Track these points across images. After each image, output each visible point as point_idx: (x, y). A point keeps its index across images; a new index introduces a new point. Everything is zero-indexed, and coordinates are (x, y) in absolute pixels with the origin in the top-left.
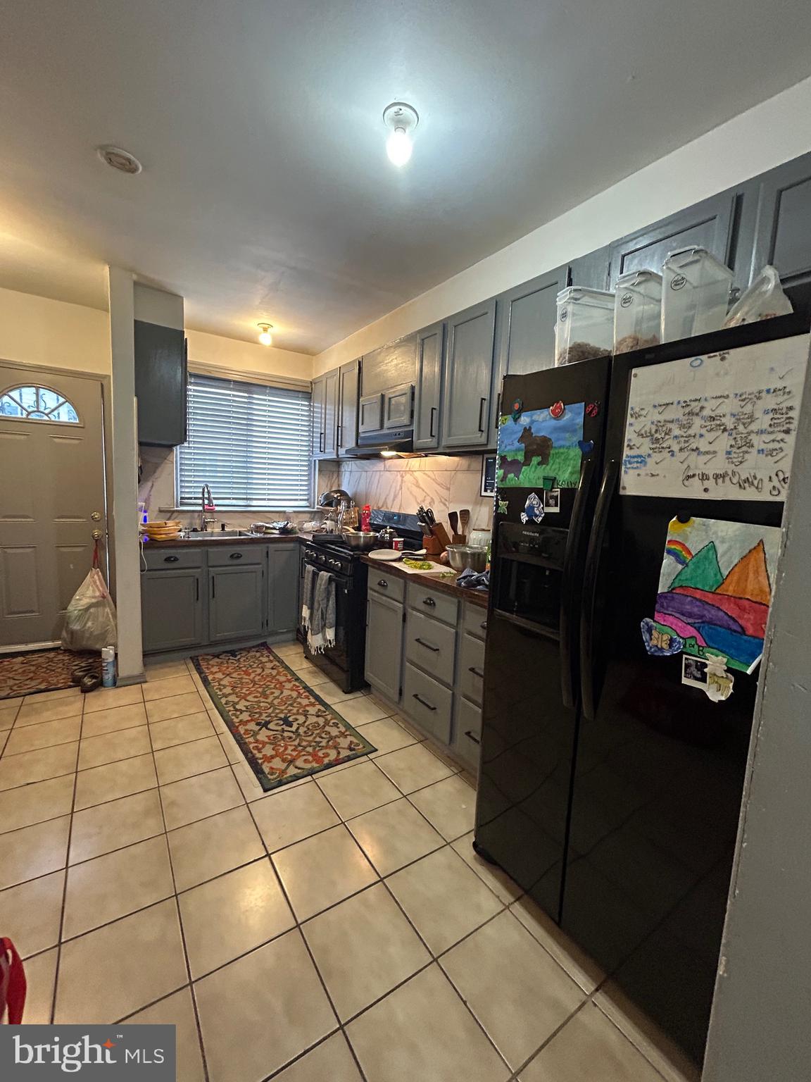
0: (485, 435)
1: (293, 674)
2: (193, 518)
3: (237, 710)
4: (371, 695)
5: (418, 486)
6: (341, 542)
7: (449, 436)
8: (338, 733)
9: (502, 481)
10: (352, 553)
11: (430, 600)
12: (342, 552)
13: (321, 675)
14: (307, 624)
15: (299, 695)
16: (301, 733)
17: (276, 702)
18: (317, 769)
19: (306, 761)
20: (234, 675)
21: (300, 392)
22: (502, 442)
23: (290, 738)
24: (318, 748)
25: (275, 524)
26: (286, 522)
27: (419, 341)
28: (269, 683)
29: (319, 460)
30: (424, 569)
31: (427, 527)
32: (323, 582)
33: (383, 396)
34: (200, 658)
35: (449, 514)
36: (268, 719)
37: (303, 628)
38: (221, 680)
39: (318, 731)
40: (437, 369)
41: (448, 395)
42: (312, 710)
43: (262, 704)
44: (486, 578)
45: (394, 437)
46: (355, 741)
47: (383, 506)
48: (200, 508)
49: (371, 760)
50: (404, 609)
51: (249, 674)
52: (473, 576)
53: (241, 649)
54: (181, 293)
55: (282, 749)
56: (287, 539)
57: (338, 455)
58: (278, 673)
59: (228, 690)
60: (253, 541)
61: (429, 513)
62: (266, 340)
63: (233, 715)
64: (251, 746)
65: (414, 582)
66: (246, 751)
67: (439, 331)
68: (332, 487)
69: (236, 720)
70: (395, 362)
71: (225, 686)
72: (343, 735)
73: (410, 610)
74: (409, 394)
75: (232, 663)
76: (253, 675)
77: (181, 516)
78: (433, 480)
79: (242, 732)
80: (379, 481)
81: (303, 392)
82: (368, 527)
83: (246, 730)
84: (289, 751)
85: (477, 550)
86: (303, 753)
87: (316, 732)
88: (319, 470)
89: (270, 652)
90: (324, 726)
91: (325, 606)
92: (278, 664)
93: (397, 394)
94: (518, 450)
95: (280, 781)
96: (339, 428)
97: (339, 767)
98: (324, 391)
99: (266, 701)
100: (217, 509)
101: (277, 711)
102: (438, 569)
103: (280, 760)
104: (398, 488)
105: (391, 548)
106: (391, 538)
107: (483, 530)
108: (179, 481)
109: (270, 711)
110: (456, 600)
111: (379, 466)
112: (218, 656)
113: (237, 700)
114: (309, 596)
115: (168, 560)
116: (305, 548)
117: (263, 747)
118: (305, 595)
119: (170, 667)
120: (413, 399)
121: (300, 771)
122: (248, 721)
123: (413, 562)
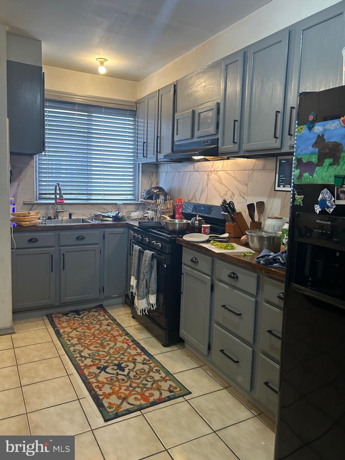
0: (279, 141)
1: (124, 330)
2: (48, 209)
3: (82, 357)
4: (185, 349)
5: (222, 183)
6: (161, 227)
7: (248, 142)
8: (160, 378)
9: (298, 179)
10: (170, 236)
11: (234, 274)
12: (161, 235)
13: (146, 332)
14: (134, 291)
15: (129, 346)
16: (132, 377)
17: (111, 351)
18: (144, 406)
19: (136, 399)
20: (78, 330)
21: (128, 110)
22: (299, 147)
23: (123, 380)
24: (144, 389)
25: (109, 214)
26: (118, 212)
27: (223, 67)
28: (106, 337)
29: (142, 164)
30: (229, 249)
31: (229, 216)
32: (148, 259)
33: (194, 112)
34: (53, 316)
35: (248, 205)
36: (105, 365)
37: (130, 294)
38: (70, 333)
39: (145, 376)
40: (238, 88)
41: (248, 109)
42: (139, 359)
43: (101, 353)
44: (282, 257)
45: (202, 144)
46: (174, 385)
47: (192, 199)
48: (53, 202)
49: (187, 401)
50: (212, 280)
51: (90, 329)
52: (270, 255)
53: (84, 310)
54: (40, 38)
55: (117, 389)
56: (119, 225)
57: (157, 159)
58: (112, 329)
59: (75, 341)
60: (93, 227)
61: (231, 204)
62: (102, 70)
63: (79, 360)
64: (94, 385)
65: (220, 259)
66: (90, 389)
67: (240, 58)
68: (151, 185)
69: (82, 364)
70: (203, 84)
71: (72, 338)
72: (164, 379)
73: (217, 282)
74: (215, 110)
75: (77, 320)
76: (93, 330)
77: (40, 207)
78: (234, 178)
79: (87, 373)
80: (189, 180)
81: (130, 110)
82: (181, 216)
83: (90, 373)
84: (122, 390)
85: (271, 235)
86: (133, 393)
87: (143, 376)
88: (142, 171)
89: (105, 311)
90: (149, 372)
91: (149, 277)
92: (112, 322)
93: (205, 110)
94: (313, 153)
95: (117, 413)
96: (158, 138)
97: (161, 405)
98: (146, 109)
99: (104, 350)
100: (66, 202)
101: (113, 359)
102: (239, 249)
103: (116, 397)
104: (205, 184)
105: (200, 232)
106: (200, 224)
107: (277, 218)
108: (38, 181)
109: (107, 358)
110: (256, 275)
111: (190, 167)
112: (66, 314)
113: (82, 349)
114: (136, 269)
115: (30, 241)
116: (132, 232)
117: (103, 386)
118: (133, 268)
119: (32, 322)
120: (218, 113)
121: (131, 406)
122: (90, 366)
123: (218, 243)
